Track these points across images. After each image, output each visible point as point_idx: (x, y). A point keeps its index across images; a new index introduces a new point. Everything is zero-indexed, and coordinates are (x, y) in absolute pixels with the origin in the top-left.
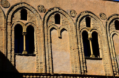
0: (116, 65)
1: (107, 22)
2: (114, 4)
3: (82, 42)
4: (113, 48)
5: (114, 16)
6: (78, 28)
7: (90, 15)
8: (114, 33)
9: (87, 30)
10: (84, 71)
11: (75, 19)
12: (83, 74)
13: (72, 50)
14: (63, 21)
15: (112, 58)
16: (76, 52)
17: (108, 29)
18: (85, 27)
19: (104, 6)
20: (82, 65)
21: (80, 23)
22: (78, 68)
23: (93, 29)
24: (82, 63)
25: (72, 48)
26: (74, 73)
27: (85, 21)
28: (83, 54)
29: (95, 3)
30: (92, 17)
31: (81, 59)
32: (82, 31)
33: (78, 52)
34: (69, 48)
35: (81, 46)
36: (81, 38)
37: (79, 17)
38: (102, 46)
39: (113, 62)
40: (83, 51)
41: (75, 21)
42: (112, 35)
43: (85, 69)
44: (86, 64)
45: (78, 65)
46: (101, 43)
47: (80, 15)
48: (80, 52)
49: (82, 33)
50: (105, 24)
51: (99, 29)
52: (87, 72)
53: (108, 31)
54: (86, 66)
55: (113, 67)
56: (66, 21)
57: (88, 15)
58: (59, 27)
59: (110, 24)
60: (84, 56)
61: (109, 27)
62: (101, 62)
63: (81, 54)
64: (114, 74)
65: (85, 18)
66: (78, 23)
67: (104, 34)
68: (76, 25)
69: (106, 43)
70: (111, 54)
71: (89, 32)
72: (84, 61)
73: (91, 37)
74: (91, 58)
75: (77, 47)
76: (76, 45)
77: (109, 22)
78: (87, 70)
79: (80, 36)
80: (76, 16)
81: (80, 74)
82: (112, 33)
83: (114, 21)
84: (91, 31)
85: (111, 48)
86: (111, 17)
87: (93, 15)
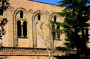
0: (36, 41)
1: (33, 15)
2: (38, 4)
3: (16, 27)
4: (35, 31)
5: (38, 12)
6: (14, 19)
7: (23, 11)
8: (37, 22)
9: (20, 20)
10: (16, 45)
11: (13, 13)
12: (15, 47)
13: (10, 32)
14: (5, 13)
15: (34, 37)
16: (12, 34)
17: (33, 20)
18: (19, 18)
19: (32, 5)
20: (15, 42)
21: (16, 15)
22: (12, 44)
23: (24, 20)
24: (15, 40)
25: (10, 31)
26: (10, 47)
27: (20, 14)
28: (17, 35)
29: (27, 2)
30: (24, 11)
31: (15, 38)
32: (17, 20)
33: (13, 33)
34: (8, 31)
35: (16, 30)
36: (16, 25)
37: (16, 11)
38: (29, 30)
39: (34, 40)
40: (17, 33)
41: (13, 14)
42: (35, 23)
43: (17, 44)
44: (18, 41)
45: (13, 41)
46: (28, 28)
47: (17, 10)
48: (15, 33)
49: (17, 22)
50: (32, 16)
51: (28, 20)
52: (18, 45)
53: (33, 21)
54: (18, 42)
55: (34, 42)
56: (7, 13)
57: (22, 10)
58: (2, 17)
59: (35, 16)
60: (17, 36)
61: (34, 18)
62: (27, 40)
63: (15, 35)
64: (34, 47)
65: (19, 12)
66: (15, 15)
67: (31, 23)
68: (14, 16)
69: (32, 28)
70: (34, 35)
71: (21, 21)
72: (17, 39)
73: (23, 24)
74: (22, 37)
75: (13, 31)
76: (12, 29)
77: (34, 15)
78: (18, 44)
79: (16, 23)
80: (14, 11)
81: (13, 47)
82: (36, 22)
83: (38, 15)
84: (23, 20)
85: (34, 31)
86: (36, 12)
87: (25, 11)
